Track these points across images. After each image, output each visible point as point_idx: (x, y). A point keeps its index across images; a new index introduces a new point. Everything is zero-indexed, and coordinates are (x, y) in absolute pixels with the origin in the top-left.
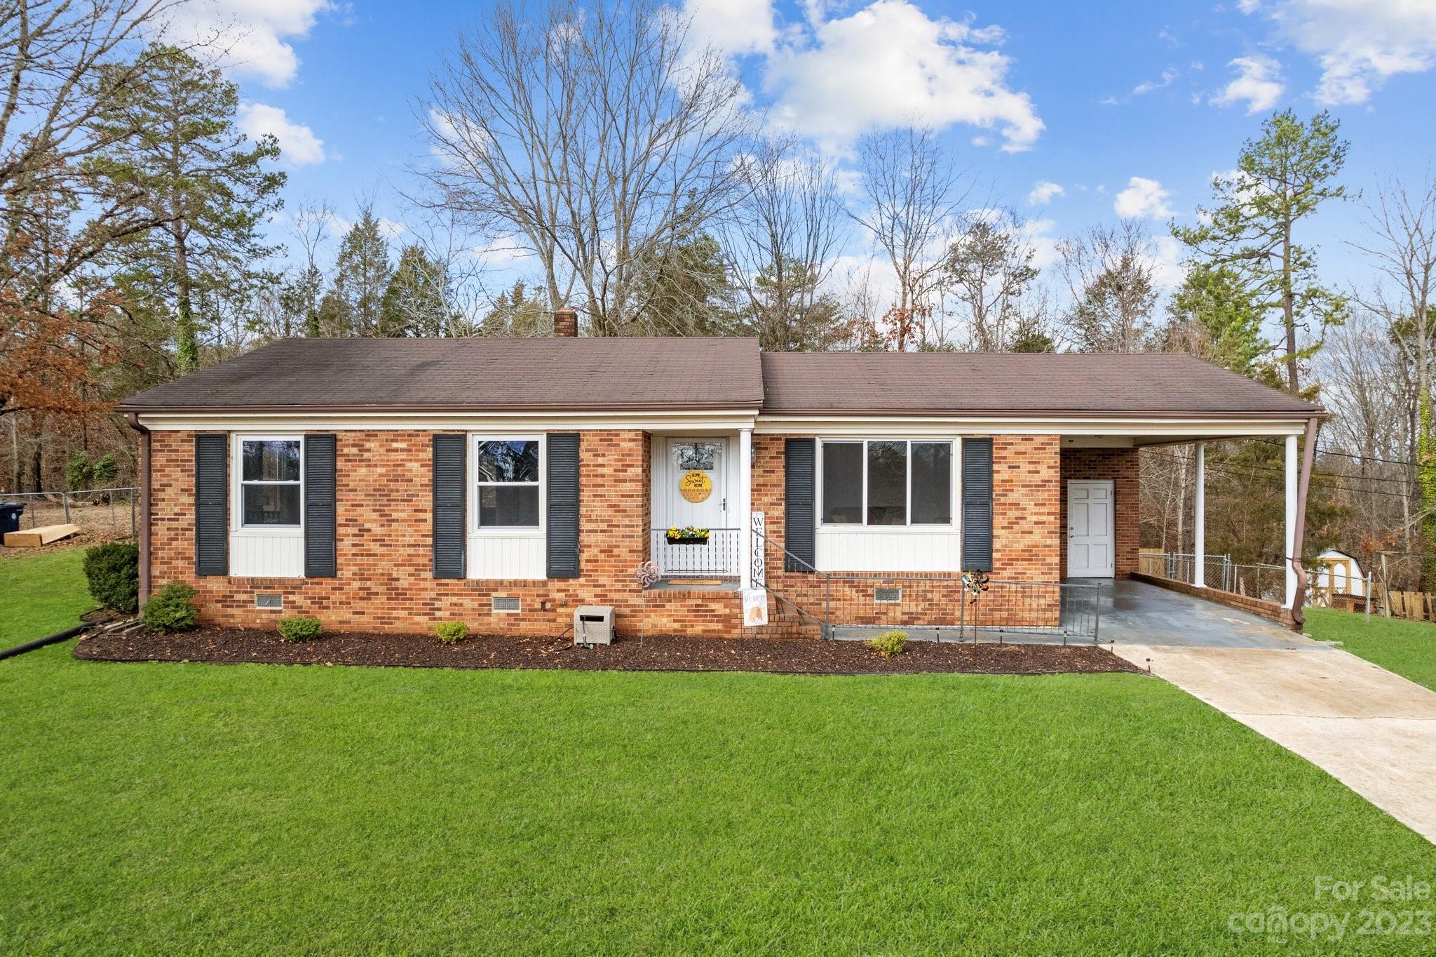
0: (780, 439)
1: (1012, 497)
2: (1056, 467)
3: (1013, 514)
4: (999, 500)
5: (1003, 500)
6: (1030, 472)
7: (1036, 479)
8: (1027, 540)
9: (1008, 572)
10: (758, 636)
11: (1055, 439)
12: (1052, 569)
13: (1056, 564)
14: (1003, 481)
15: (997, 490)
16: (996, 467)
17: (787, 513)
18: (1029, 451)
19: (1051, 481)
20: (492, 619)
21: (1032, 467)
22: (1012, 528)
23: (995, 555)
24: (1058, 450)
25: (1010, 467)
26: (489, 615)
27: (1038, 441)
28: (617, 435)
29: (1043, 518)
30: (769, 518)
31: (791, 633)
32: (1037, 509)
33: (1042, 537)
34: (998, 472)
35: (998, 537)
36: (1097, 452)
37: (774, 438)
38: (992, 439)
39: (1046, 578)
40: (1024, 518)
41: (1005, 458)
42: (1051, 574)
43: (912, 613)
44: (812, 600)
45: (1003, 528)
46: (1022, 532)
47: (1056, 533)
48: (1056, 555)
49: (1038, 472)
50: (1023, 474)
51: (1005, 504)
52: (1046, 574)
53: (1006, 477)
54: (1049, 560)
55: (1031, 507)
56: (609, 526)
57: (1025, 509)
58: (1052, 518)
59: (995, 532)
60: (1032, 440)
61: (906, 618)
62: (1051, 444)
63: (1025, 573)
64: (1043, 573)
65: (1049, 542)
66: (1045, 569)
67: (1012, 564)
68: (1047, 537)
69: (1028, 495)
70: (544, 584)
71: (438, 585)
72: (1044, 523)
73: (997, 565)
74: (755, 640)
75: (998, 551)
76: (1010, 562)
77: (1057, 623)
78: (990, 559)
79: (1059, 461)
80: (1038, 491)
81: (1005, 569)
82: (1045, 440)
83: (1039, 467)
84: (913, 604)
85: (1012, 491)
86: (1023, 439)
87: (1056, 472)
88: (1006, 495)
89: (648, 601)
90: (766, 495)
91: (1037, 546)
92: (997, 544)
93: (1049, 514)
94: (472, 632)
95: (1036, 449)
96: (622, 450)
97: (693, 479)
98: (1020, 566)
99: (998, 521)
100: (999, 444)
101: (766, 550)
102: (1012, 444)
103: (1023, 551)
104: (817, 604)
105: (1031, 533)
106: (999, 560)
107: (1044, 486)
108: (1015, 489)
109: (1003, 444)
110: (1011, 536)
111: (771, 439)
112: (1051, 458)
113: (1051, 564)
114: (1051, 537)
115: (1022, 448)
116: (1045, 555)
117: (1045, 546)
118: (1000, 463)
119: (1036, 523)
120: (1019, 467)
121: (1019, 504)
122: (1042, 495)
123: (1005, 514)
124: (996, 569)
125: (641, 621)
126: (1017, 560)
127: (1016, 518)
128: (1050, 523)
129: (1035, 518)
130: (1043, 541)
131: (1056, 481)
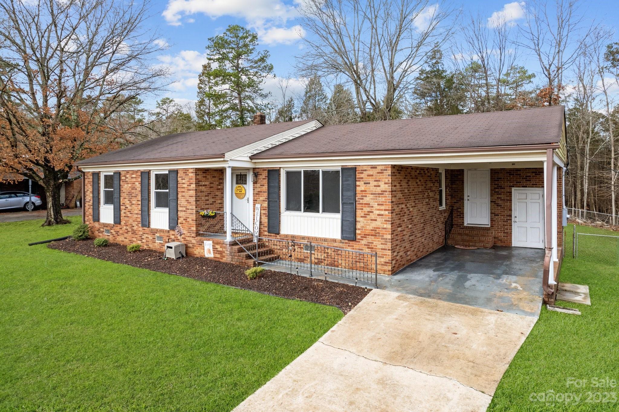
0: (266, 170)
1: (367, 200)
2: (389, 183)
3: (366, 209)
4: (359, 201)
5: (361, 201)
6: (375, 186)
7: (379, 190)
8: (374, 225)
9: (364, 242)
10: (232, 262)
11: (388, 167)
12: (387, 242)
13: (389, 239)
14: (361, 191)
15: (358, 196)
16: (358, 183)
17: (269, 205)
18: (374, 174)
19: (386, 191)
20: (156, 244)
21: (376, 183)
22: (366, 217)
23: (358, 232)
24: (390, 174)
25: (365, 183)
26: (155, 242)
27: (379, 168)
28: (188, 171)
29: (382, 212)
30: (263, 207)
31: (242, 263)
32: (379, 207)
33: (382, 223)
34: (359, 186)
35: (359, 222)
36: (531, 171)
37: (264, 169)
38: (356, 168)
39: (383, 246)
40: (372, 212)
41: (362, 178)
42: (386, 244)
43: (319, 259)
44: (279, 247)
45: (361, 217)
46: (371, 220)
47: (389, 221)
48: (389, 234)
49: (379, 186)
50: (371, 187)
51: (362, 204)
52: (384, 244)
53: (363, 189)
54: (385, 237)
55: (376, 206)
56: (186, 209)
57: (372, 207)
58: (387, 212)
59: (358, 219)
60: (376, 168)
61: (316, 261)
62: (386, 170)
63: (372, 243)
64: (382, 244)
65: (385, 226)
66: (383, 242)
67: (366, 237)
68: (384, 223)
69: (374, 199)
70: (169, 232)
71: (143, 229)
72: (382, 215)
73: (359, 237)
74: (229, 264)
75: (359, 229)
76: (365, 236)
77: (390, 273)
78: (355, 234)
79: (390, 180)
80: (379, 197)
81: (362, 240)
82: (383, 168)
83: (380, 183)
84: (319, 254)
85: (366, 196)
86: (371, 168)
87: (389, 186)
88: (363, 199)
89: (197, 242)
90: (261, 196)
91: (379, 228)
92: (358, 226)
93: (385, 210)
94: (151, 249)
95: (378, 173)
96: (189, 177)
97: (239, 188)
98: (370, 239)
99: (359, 213)
100: (359, 170)
101: (260, 222)
102: (366, 170)
103: (371, 230)
104: (281, 250)
105: (376, 220)
106: (360, 234)
107: (383, 194)
108: (367, 195)
109: (362, 170)
110: (365, 222)
111: (263, 170)
112: (386, 178)
113: (387, 239)
114: (386, 224)
115: (371, 173)
116: (383, 234)
117: (384, 228)
118: (360, 181)
119: (379, 215)
120: (369, 183)
121: (369, 204)
122: (381, 199)
123: (362, 209)
124: (358, 239)
125: (195, 250)
126: (369, 235)
127: (368, 212)
128: (386, 215)
129: (378, 212)
130: (382, 226)
131: (389, 192)
